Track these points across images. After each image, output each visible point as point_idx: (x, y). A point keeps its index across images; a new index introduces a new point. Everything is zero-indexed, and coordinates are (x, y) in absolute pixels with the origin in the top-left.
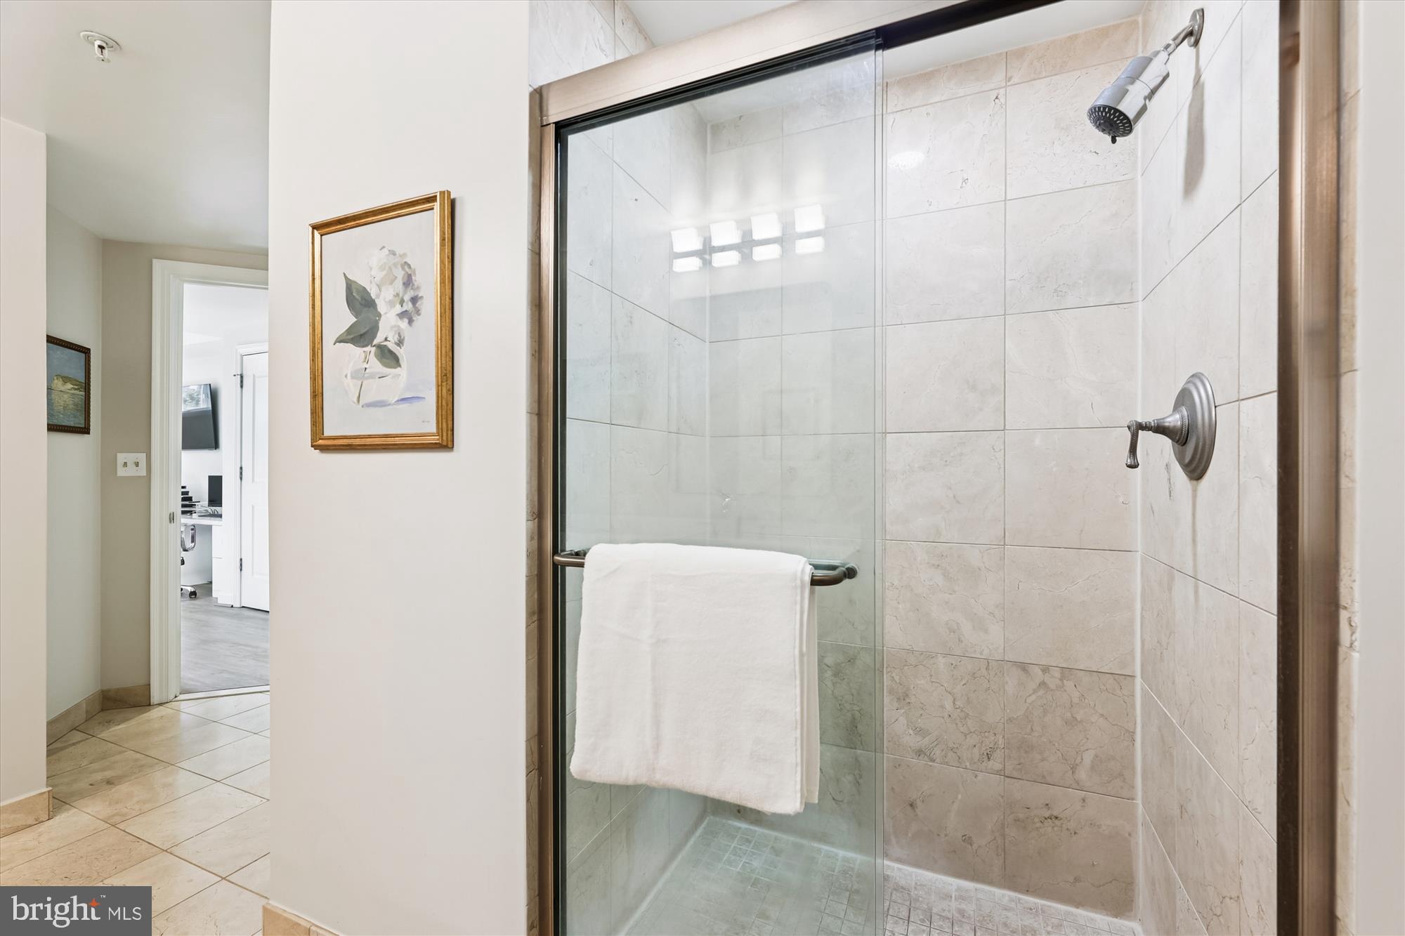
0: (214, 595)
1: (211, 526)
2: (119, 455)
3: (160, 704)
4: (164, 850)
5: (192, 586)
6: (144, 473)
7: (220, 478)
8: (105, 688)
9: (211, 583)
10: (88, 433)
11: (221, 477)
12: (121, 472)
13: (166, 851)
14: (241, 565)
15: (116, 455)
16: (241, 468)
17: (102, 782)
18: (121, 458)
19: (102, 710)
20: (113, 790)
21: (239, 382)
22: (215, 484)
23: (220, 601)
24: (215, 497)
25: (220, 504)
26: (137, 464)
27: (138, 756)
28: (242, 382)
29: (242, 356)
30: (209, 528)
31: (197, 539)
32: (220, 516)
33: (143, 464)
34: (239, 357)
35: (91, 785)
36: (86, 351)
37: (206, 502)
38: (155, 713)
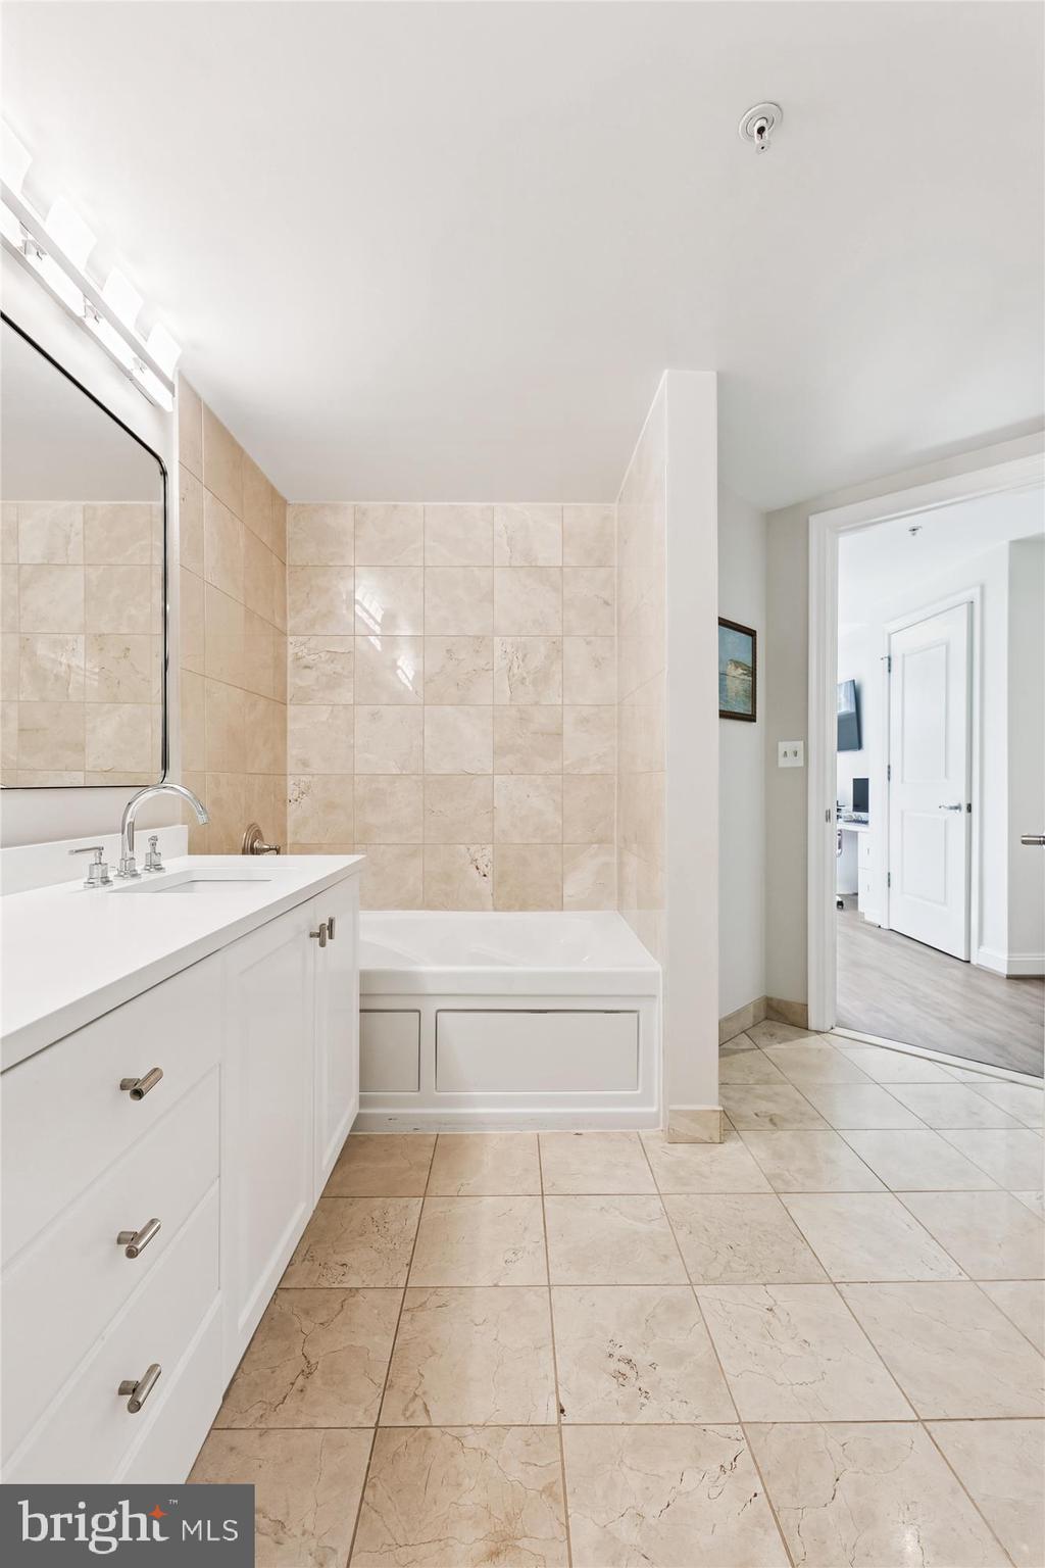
0: (861, 908)
1: (857, 833)
2: (780, 744)
3: (818, 1032)
4: (832, 1283)
5: (839, 895)
6: (801, 764)
7: (866, 781)
8: (769, 996)
9: (857, 894)
10: (755, 721)
11: (867, 779)
12: (783, 763)
13: (834, 1284)
14: (889, 880)
15: (777, 745)
16: (889, 767)
17: (765, 1117)
18: (783, 746)
19: (766, 1018)
20: (775, 1136)
21: (887, 664)
22: (861, 788)
23: (868, 918)
24: (861, 801)
25: (865, 809)
26: (796, 754)
27: (798, 1096)
28: (889, 665)
29: (889, 635)
30: (855, 834)
31: (843, 845)
32: (866, 822)
33: (801, 753)
34: (886, 637)
35: (756, 1115)
36: (752, 633)
37: (851, 807)
38: (812, 1041)
